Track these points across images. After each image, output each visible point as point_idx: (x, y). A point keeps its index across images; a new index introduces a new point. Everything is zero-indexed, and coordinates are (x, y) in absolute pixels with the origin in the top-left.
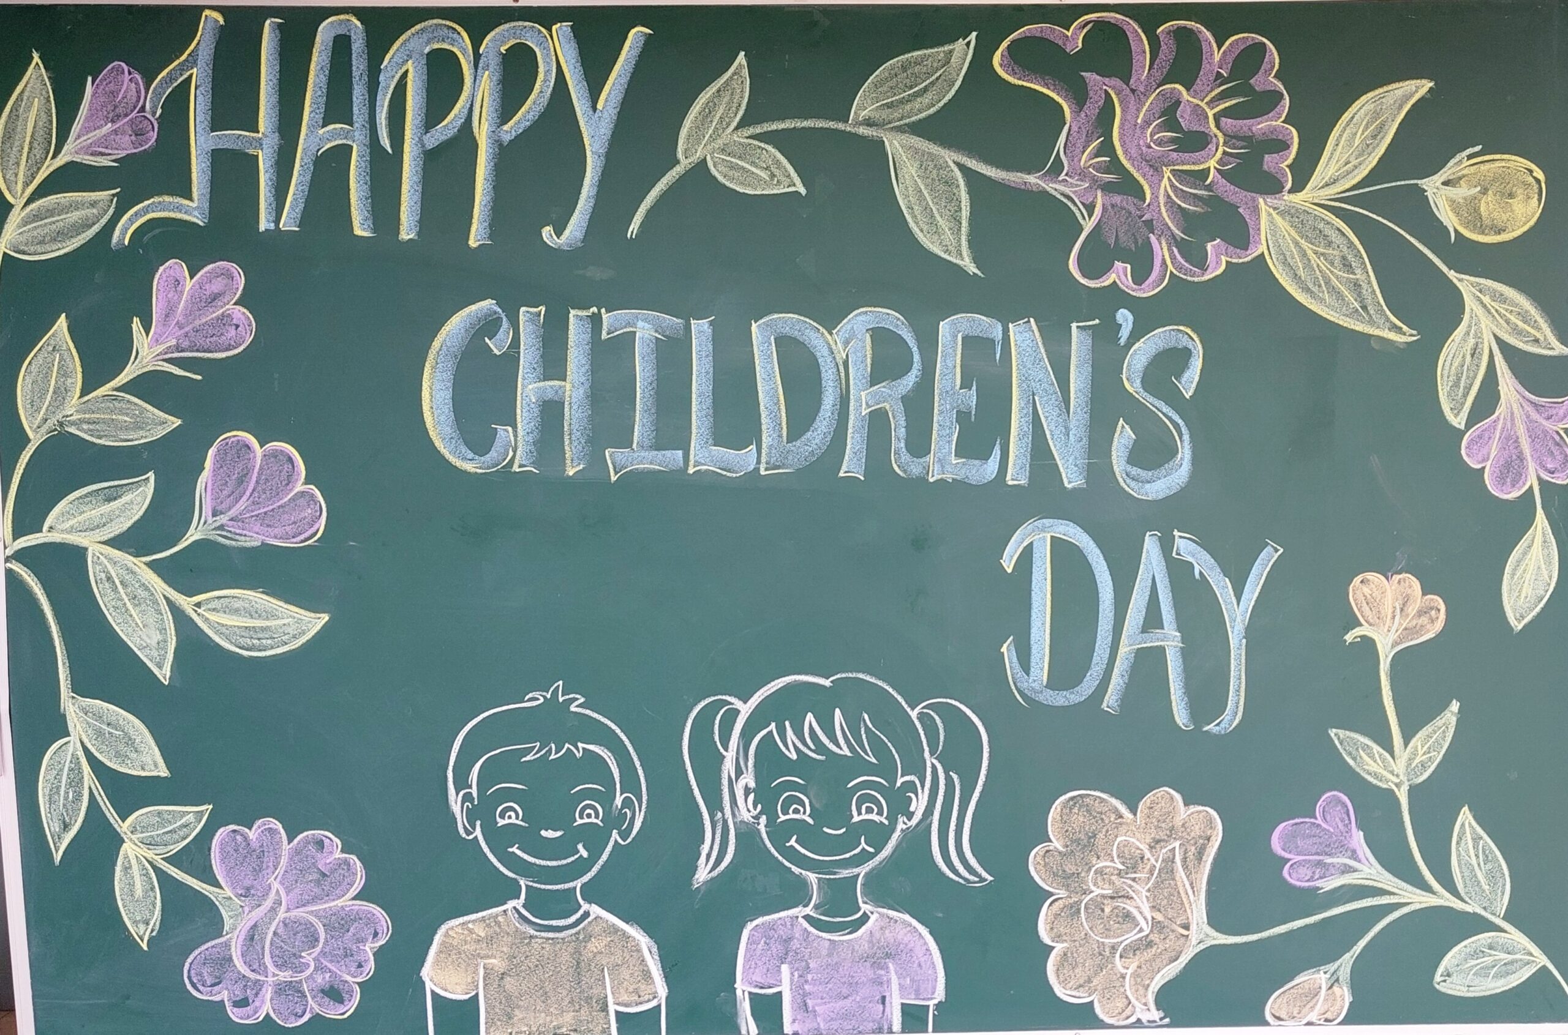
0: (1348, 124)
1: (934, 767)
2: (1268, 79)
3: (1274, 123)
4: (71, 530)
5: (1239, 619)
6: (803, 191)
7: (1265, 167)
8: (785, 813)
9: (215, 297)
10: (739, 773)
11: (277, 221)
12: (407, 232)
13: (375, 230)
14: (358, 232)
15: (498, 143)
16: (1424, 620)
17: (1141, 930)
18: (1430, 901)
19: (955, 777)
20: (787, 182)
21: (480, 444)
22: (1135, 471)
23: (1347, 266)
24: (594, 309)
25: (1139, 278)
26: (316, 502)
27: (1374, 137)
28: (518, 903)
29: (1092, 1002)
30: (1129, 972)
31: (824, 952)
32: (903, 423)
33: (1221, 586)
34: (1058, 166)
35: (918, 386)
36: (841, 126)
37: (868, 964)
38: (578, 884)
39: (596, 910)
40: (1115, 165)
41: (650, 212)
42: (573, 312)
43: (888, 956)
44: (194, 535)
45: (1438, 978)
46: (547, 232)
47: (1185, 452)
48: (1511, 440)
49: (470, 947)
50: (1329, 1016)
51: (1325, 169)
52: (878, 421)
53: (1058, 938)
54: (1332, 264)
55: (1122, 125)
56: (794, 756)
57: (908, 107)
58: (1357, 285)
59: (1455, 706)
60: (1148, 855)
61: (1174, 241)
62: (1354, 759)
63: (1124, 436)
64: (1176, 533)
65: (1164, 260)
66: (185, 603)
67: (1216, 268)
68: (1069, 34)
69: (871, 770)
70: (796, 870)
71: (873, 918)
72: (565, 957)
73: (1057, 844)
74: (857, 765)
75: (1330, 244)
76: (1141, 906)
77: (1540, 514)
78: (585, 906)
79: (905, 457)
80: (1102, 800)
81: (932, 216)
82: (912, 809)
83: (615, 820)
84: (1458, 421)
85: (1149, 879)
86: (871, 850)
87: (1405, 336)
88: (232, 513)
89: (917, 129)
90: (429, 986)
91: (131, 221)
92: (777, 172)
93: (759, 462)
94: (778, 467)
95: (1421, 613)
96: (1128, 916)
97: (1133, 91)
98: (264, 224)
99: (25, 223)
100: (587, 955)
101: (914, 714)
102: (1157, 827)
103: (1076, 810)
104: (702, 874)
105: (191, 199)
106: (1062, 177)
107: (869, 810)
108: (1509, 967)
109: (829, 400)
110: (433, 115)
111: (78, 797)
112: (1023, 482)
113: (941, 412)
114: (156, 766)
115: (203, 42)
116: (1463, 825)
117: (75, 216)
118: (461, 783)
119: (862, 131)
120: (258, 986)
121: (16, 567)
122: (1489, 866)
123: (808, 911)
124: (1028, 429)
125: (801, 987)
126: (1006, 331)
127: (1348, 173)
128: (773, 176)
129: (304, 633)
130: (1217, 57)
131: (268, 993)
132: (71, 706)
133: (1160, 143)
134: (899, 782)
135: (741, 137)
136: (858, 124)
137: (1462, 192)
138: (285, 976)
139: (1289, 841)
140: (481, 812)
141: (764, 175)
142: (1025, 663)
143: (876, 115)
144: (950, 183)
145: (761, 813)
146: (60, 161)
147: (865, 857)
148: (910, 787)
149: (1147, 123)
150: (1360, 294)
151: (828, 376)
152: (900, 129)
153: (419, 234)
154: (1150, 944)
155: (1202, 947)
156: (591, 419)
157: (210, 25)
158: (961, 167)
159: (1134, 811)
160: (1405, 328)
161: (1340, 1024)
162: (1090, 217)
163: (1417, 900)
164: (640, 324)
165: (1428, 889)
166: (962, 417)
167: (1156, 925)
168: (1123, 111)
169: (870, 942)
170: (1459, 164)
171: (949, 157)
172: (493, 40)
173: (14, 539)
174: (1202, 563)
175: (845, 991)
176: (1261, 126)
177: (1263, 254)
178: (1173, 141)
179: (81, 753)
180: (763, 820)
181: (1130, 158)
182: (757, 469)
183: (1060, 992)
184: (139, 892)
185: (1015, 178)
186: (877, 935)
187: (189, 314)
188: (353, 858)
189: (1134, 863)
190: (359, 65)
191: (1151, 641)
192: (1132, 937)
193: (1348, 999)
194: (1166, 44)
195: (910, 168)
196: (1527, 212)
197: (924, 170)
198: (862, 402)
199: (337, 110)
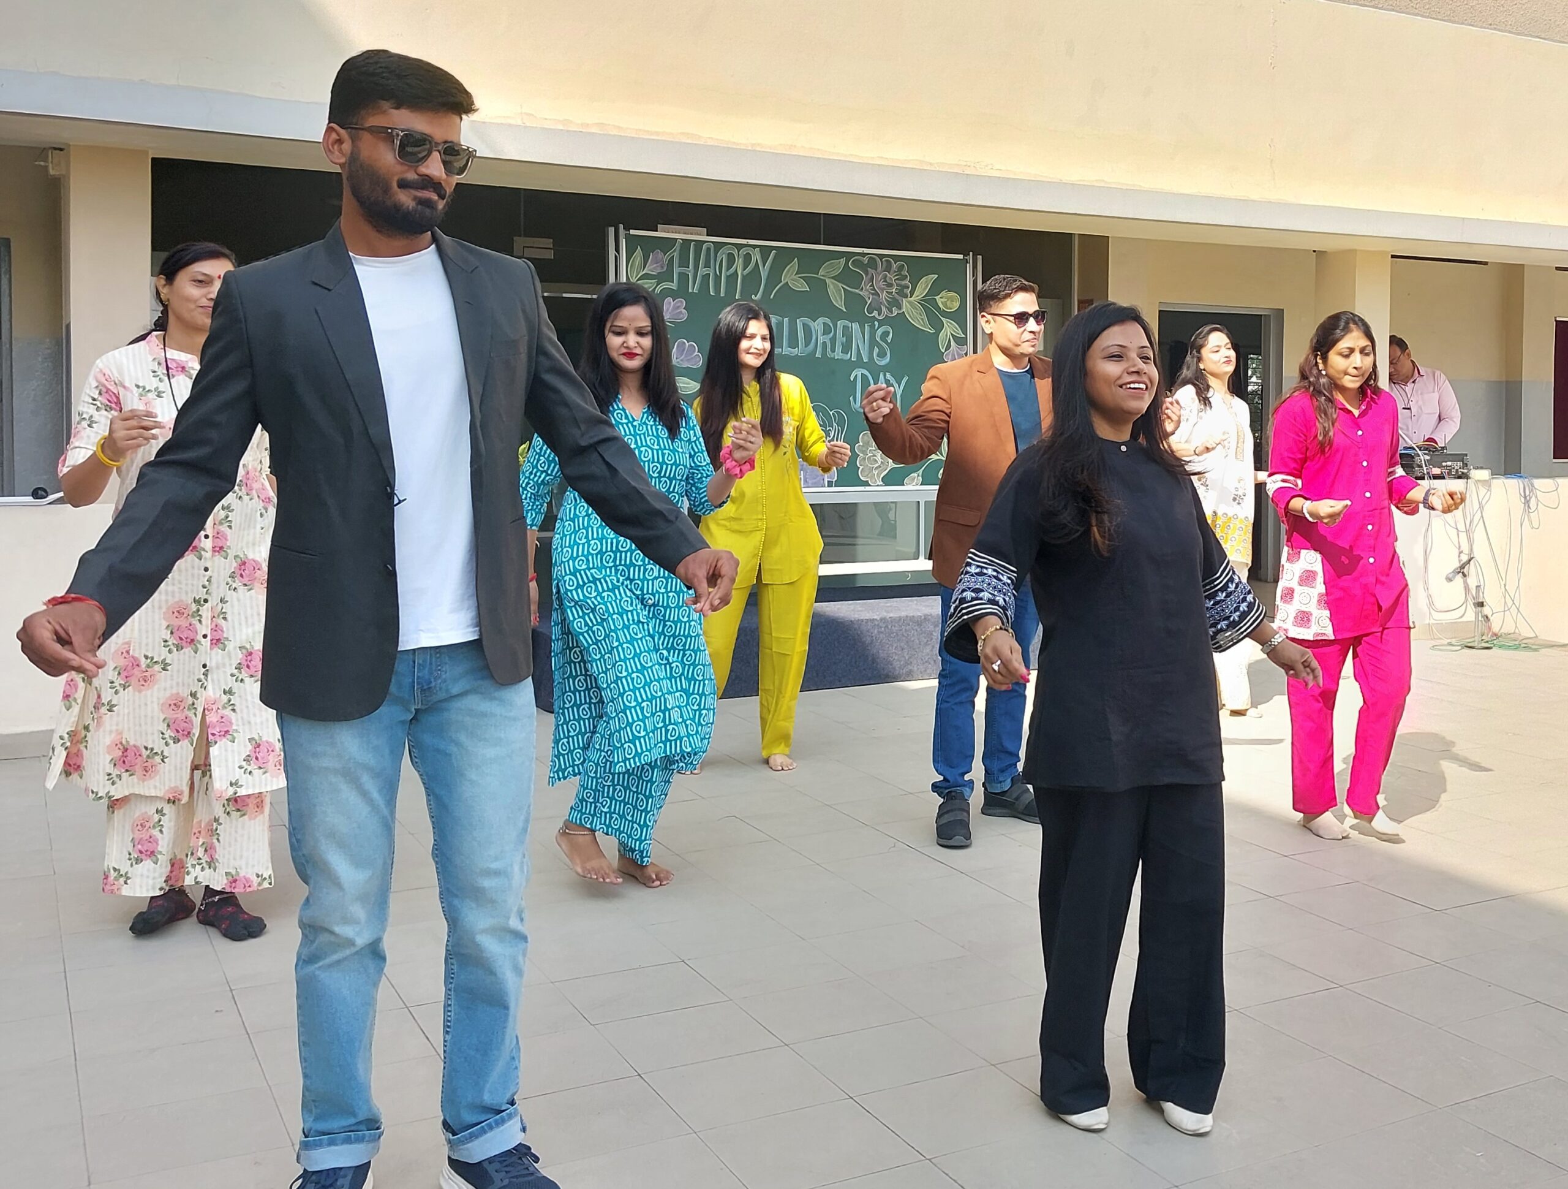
0: (921, 283)
1: (835, 426)
2: (904, 272)
3: (906, 282)
6: (808, 290)
7: (904, 292)
9: (678, 307)
11: (693, 290)
12: (722, 293)
13: (715, 293)
14: (711, 293)
15: (742, 274)
19: (840, 428)
20: (805, 288)
22: (878, 358)
23: (921, 315)
25: (879, 315)
27: (926, 286)
29: (868, 480)
30: (876, 473)
32: (830, 345)
36: (817, 276)
40: (874, 289)
47: (889, 354)
51: (916, 293)
52: (824, 344)
53: (861, 465)
54: (918, 314)
55: (875, 280)
57: (831, 273)
58: (923, 319)
61: (886, 307)
63: (876, 350)
64: (887, 373)
65: (884, 311)
67: (895, 314)
68: (864, 259)
79: (830, 353)
81: (836, 297)
82: (831, 435)
91: (660, 288)
93: (798, 352)
94: (802, 353)
96: (876, 460)
97: (877, 273)
98: (690, 290)
101: (831, 413)
105: (673, 282)
106: (863, 291)
109: (814, 339)
110: (728, 268)
112: (855, 360)
113: (838, 343)
115: (677, 247)
124: (856, 347)
126: (852, 325)
127: (921, 294)
128: (802, 286)
130: (895, 267)
133: (883, 285)
136: (820, 276)
137: (943, 300)
143: (824, 275)
144: (840, 290)
146: (644, 272)
148: (830, 430)
149: (881, 280)
150: (923, 322)
151: (813, 333)
152: (830, 278)
153: (725, 294)
154: (880, 467)
157: (679, 243)
158: (842, 287)
160: (932, 329)
162: (869, 300)
166: (842, 344)
167: (882, 462)
168: (876, 277)
170: (943, 294)
171: (840, 285)
172: (742, 251)
175: (815, 477)
176: (903, 283)
177: (904, 311)
178: (886, 284)
181: (877, 288)
185: (853, 290)
190: (712, 255)
192: (877, 465)
194: (884, 263)
195: (831, 287)
196: (956, 305)
197: (834, 287)
198: (821, 339)
199: (707, 265)
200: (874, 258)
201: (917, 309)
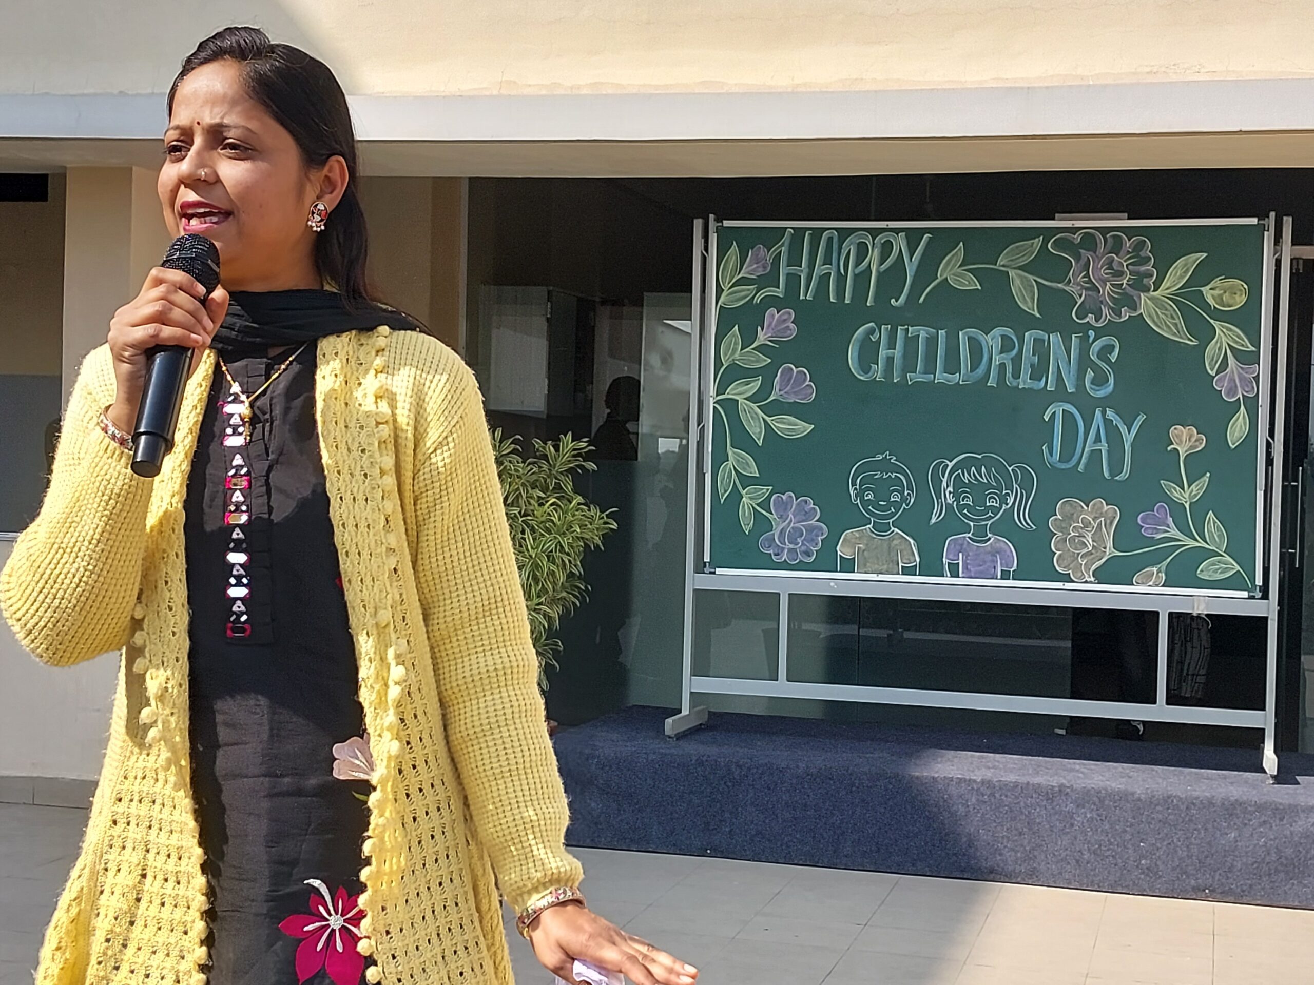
0: (1175, 268)
1: (1016, 488)
2: (1146, 253)
3: (1149, 267)
4: (734, 394)
5: (1129, 440)
6: (980, 289)
7: (1144, 283)
8: (963, 501)
9: (785, 320)
10: (948, 486)
11: (806, 296)
12: (847, 301)
13: (837, 300)
14: (832, 300)
15: (878, 271)
16: (1197, 443)
18: (1197, 544)
19: (1024, 492)
20: (975, 285)
21: (866, 371)
22: (1093, 387)
23: (1173, 318)
24: (907, 326)
25: (1097, 321)
26: (813, 388)
27: (1185, 273)
28: (870, 526)
29: (1069, 573)
30: (1083, 563)
31: (975, 550)
32: (1011, 368)
33: (1123, 429)
34: (1069, 281)
35: (1016, 355)
36: (994, 267)
37: (990, 554)
38: (891, 521)
39: (896, 530)
40: (1090, 281)
41: (927, 295)
42: (899, 328)
43: (998, 552)
44: (772, 398)
45: (1198, 572)
46: (893, 301)
47: (1112, 380)
48: (1232, 380)
49: (853, 540)
50: (1157, 584)
51: (1166, 284)
52: (1002, 366)
53: (1058, 550)
54: (1167, 317)
55: (1093, 268)
56: (967, 482)
57: (1018, 261)
58: (1176, 324)
59: (1208, 474)
60: (1092, 522)
61: (1110, 307)
62: (1170, 492)
63: (1090, 374)
64: (1107, 409)
65: (1106, 314)
66: (768, 419)
67: (1125, 317)
68: (1076, 237)
69: (994, 488)
70: (966, 521)
71: (992, 539)
72: (885, 545)
73: (1059, 517)
74: (989, 486)
76: (1089, 540)
77: (1242, 407)
78: (893, 529)
79: (1011, 379)
80: (1076, 502)
81: (1025, 298)
82: (1008, 502)
83: (904, 500)
84: (1213, 373)
85: (1092, 531)
86: (993, 515)
87: (1194, 342)
88: (786, 391)
89: (1020, 268)
90: (839, 553)
91: (760, 296)
93: (960, 379)
94: (966, 381)
95: (1196, 441)
96: (1084, 543)
97: (1097, 256)
98: (801, 298)
99: (728, 295)
100: (893, 545)
101: (1010, 469)
102: (1096, 512)
103: (1066, 505)
104: (933, 520)
105: (778, 288)
106: (1071, 285)
107: (993, 502)
108: (1225, 570)
109: (985, 358)
110: (858, 264)
111: (730, 481)
112: (1053, 389)
113: (1025, 364)
114: (755, 472)
115: (786, 239)
116: (1210, 518)
117: (743, 294)
118: (854, 484)
119: (1001, 268)
120: (783, 549)
121: (716, 405)
122: (1219, 533)
123: (970, 535)
124: (1056, 370)
125: (966, 561)
126: (1049, 337)
127: (1174, 285)
128: (970, 283)
129: (806, 431)
130: (1128, 245)
131: (786, 551)
132: (730, 452)
133: (1106, 274)
134: (1004, 492)
135: (959, 270)
136: (1000, 266)
137: (1216, 292)
138: (791, 546)
139: (1144, 520)
140: (860, 494)
141: (967, 283)
142: (1051, 453)
143: (1007, 264)
144: (1031, 286)
145: (955, 501)
146: (740, 276)
147: (991, 518)
148: (1008, 494)
149: (1102, 267)
150: (1177, 327)
151: (985, 350)
152: (1015, 268)
153: (851, 301)
154: (1091, 554)
155: (1110, 556)
156: (903, 363)
157: (789, 233)
158: (1035, 281)
159: (1088, 506)
160: (1193, 339)
161: (1161, 587)
162: (1080, 299)
163: (1191, 543)
164: (922, 331)
165: (1196, 540)
166: (1032, 366)
167: (1094, 547)
168: (1093, 263)
169: (991, 547)
170: (1216, 282)
171: (1031, 277)
172: (879, 239)
173: (717, 396)
174: (1116, 420)
175: (981, 563)
176: (1143, 269)
177: (1142, 313)
178: (1111, 273)
179: (732, 467)
180: (955, 503)
181: (1095, 279)
182: (959, 382)
183: (1058, 568)
184: (747, 515)
185: (1054, 285)
186: (993, 545)
187: (776, 326)
188: (817, 508)
189: (1087, 524)
190: (835, 246)
191: (1097, 447)
192: (1086, 550)
193: (1164, 578)
194: (1110, 241)
195: (1018, 282)
196: (1240, 300)
197: (1022, 283)
198: (997, 360)
199: (827, 261)
200: (1093, 235)
201: (1166, 310)
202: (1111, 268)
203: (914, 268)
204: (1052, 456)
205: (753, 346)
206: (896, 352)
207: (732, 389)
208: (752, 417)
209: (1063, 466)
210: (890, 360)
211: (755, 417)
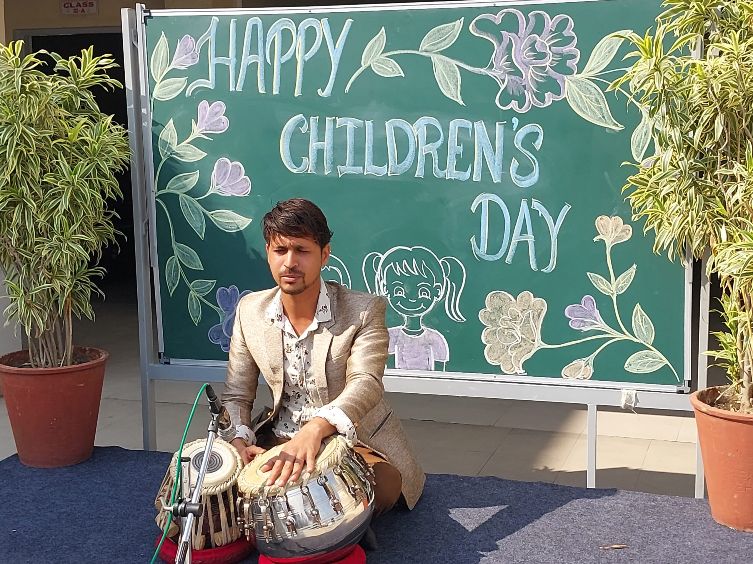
0: (599, 48)
1: (447, 281)
2: (569, 32)
3: (571, 48)
4: (174, 189)
5: (555, 231)
6: (403, 76)
7: (567, 65)
8: (396, 294)
9: (217, 113)
10: (381, 279)
11: (235, 88)
12: (276, 92)
13: (266, 91)
14: (260, 91)
16: (624, 234)
17: (518, 341)
18: (624, 337)
19: (454, 284)
20: (398, 72)
21: (298, 163)
24: (334, 118)
25: (520, 107)
26: (248, 182)
27: (609, 52)
29: (500, 365)
30: (513, 355)
31: (409, 342)
32: (437, 158)
33: (549, 219)
34: (492, 66)
35: (442, 145)
36: (416, 52)
37: (423, 347)
40: (512, 65)
41: (353, 83)
42: (327, 118)
43: (430, 344)
44: (210, 192)
45: (626, 366)
46: (319, 91)
50: (585, 376)
51: (590, 65)
52: (429, 157)
53: (488, 342)
54: (592, 101)
55: (515, 51)
56: (399, 274)
57: (439, 45)
58: (601, 109)
59: (635, 266)
60: (520, 314)
61: (533, 92)
62: (596, 284)
64: (533, 199)
65: (530, 100)
66: (207, 212)
67: (548, 103)
68: (496, 17)
69: (425, 280)
70: (400, 313)
71: (425, 331)
73: (488, 309)
74: (420, 278)
75: (591, 93)
76: (518, 332)
79: (438, 170)
80: (505, 294)
81: (448, 84)
82: (439, 294)
84: (639, 159)
85: (520, 323)
86: (425, 308)
87: (619, 128)
88: (223, 185)
89: (442, 53)
91: (191, 87)
92: (394, 69)
93: (388, 171)
94: (394, 173)
95: (623, 231)
96: (513, 335)
97: (519, 38)
98: (232, 89)
99: (160, 88)
101: (440, 262)
102: (524, 305)
103: (495, 298)
105: (209, 80)
106: (493, 69)
107: (424, 294)
108: (653, 364)
109: (412, 149)
110: (283, 52)
111: (177, 275)
112: (479, 180)
113: (450, 154)
114: (200, 266)
115: (213, 28)
116: (637, 310)
117: (175, 86)
119: (424, 54)
121: (158, 200)
122: (646, 326)
123: (404, 327)
124: (481, 160)
125: (401, 353)
126: (473, 125)
127: (599, 66)
128: (393, 70)
129: (244, 225)
130: (550, 24)
132: (175, 245)
133: (529, 57)
134: (435, 285)
135: (382, 57)
136: (422, 51)
139: (571, 312)
141: (391, 70)
142: (479, 245)
143: (429, 49)
144: (454, 72)
145: (388, 293)
147: (423, 310)
148: (438, 287)
149: (524, 49)
150: (602, 112)
151: (411, 141)
153: (279, 92)
154: (520, 346)
155: (539, 348)
156: (333, 155)
157: (215, 22)
158: (458, 66)
159: (516, 299)
160: (619, 125)
161: (589, 379)
162: (503, 83)
163: (620, 337)
164: (349, 122)
165: (624, 333)
166: (457, 156)
167: (523, 339)
168: (516, 45)
169: (425, 340)
171: (454, 62)
172: (302, 25)
173: (158, 191)
174: (542, 211)
175: (416, 355)
176: (566, 49)
177: (566, 97)
178: (534, 56)
179: (178, 261)
180: (389, 295)
181: (518, 63)
182: (387, 174)
183: (489, 360)
184: (195, 307)
186: (427, 337)
187: (209, 119)
189: (515, 318)
190: (260, 34)
191: (523, 238)
192: (514, 343)
193: (592, 371)
194: (532, 20)
195: (440, 67)
197: (444, 67)
198: (424, 149)
199: (254, 50)
200: (514, 15)
202: (533, 49)
203: (339, 55)
204: (479, 248)
205: (188, 140)
206: (325, 143)
207: (173, 184)
208: (193, 211)
209: (491, 258)
210: (320, 152)
211: (196, 211)
